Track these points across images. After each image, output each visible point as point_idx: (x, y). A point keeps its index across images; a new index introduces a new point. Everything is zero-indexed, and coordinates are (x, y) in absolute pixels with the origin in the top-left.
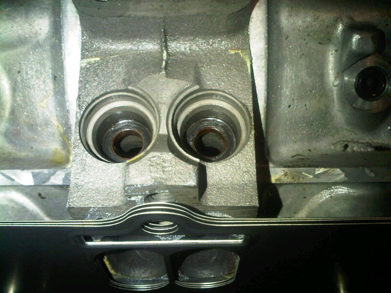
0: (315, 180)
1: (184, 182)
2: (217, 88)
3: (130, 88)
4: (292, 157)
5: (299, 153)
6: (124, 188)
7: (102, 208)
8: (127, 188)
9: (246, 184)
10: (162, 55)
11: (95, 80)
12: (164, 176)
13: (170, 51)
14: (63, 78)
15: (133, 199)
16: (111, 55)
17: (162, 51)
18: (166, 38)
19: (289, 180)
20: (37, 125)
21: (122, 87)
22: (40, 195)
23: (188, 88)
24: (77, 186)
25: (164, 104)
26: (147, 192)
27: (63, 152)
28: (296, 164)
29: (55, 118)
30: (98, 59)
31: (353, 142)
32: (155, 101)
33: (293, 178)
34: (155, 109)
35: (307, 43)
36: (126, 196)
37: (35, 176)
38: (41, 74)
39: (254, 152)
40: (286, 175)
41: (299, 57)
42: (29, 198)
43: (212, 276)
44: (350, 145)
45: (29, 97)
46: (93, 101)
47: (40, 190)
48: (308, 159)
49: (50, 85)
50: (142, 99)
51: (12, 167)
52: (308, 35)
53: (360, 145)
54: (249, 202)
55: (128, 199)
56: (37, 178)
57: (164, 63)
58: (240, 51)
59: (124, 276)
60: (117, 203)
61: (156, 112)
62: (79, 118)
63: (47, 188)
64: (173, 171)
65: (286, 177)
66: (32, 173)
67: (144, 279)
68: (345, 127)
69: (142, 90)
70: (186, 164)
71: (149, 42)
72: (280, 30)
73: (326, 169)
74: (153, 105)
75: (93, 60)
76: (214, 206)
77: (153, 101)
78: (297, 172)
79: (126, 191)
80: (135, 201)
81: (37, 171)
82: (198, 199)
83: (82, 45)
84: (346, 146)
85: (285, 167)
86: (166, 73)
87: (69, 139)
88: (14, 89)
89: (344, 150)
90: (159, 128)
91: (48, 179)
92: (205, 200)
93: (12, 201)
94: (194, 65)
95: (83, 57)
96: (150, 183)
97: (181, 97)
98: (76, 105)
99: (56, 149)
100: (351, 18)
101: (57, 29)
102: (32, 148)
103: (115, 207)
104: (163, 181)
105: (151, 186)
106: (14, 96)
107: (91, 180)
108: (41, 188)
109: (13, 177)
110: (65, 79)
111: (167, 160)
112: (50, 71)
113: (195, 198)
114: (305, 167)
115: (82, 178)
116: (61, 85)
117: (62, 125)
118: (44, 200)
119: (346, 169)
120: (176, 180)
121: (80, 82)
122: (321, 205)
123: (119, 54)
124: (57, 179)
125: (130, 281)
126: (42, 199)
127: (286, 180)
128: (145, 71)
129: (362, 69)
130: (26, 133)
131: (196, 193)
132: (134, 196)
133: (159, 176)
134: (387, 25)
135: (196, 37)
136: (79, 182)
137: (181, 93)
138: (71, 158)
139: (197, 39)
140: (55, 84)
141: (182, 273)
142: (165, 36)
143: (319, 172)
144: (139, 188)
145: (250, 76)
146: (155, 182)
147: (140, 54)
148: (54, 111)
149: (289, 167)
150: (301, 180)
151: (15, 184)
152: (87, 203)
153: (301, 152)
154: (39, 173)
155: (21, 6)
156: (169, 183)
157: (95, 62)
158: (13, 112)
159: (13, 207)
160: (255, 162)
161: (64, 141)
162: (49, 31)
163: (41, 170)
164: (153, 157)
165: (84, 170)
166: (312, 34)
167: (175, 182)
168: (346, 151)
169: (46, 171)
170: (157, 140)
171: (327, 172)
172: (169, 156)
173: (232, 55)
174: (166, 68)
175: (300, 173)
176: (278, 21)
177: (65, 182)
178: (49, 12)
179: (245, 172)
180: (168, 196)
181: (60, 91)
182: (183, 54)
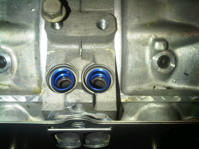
0: (141, 101)
1: (88, 101)
2: (101, 64)
3: (67, 63)
4: (132, 91)
5: (135, 89)
6: (65, 103)
7: (56, 111)
8: (66, 103)
9: (112, 102)
10: (80, 50)
11: (53, 60)
12: (80, 99)
13: (83, 48)
14: (40, 58)
15: (68, 107)
16: (59, 50)
17: (80, 49)
18: (81, 44)
19: (131, 101)
20: (27, 77)
21: (64, 63)
22: (28, 106)
23: (90, 64)
24: (45, 102)
25: (80, 70)
26: (73, 105)
27: (38, 88)
28: (134, 94)
29: (35, 74)
30: (54, 51)
31: (157, 85)
32: (77, 69)
33: (132, 100)
34: (77, 72)
35: (138, 45)
36: (65, 106)
37: (26, 98)
38: (30, 56)
39: (115, 90)
40: (129, 98)
41: (135, 51)
42: (23, 107)
43: (99, 141)
44: (156, 86)
45: (25, 66)
46: (52, 68)
47: (28, 104)
48: (139, 92)
49: (34, 61)
50: (72, 68)
51: (17, 94)
52: (139, 42)
53: (160, 86)
54: (113, 109)
55: (66, 108)
56: (28, 99)
57: (81, 54)
58: (111, 49)
59: (62, 141)
60: (61, 109)
61: (77, 73)
62: (47, 75)
63: (31, 103)
64: (84, 97)
65: (129, 99)
66: (25, 97)
67: (71, 142)
68: (154, 79)
69: (72, 64)
70: (89, 94)
71: (75, 45)
72: (127, 40)
73: (145, 97)
74: (76, 70)
75: (52, 52)
76: (99, 111)
77: (76, 69)
78: (134, 97)
79: (65, 105)
80: (68, 108)
81: (27, 96)
82: (93, 108)
83: (48, 46)
84: (155, 87)
85: (129, 95)
86: (81, 58)
87: (41, 83)
88: (18, 62)
89: (154, 89)
90: (78, 80)
91: (32, 99)
92: (96, 108)
93: (16, 108)
94: (92, 54)
95: (48, 50)
96: (74, 101)
97: (87, 67)
98: (45, 70)
99: (35, 87)
100: (156, 36)
101: (37, 38)
102: (25, 86)
103: (61, 111)
104: (80, 101)
105: (75, 103)
106: (18, 65)
107: (51, 100)
108: (28, 103)
109: (17, 98)
110: (40, 59)
111: (81, 93)
112: (34, 55)
113: (92, 107)
114: (137, 95)
115: (47, 99)
116: (39, 61)
117: (38, 77)
118: (29, 108)
119: (154, 96)
120: (85, 100)
121: (47, 60)
122: (144, 111)
123: (62, 49)
124: (36, 99)
125: (65, 143)
126: (28, 108)
127: (130, 100)
128: (73, 57)
129: (160, 56)
130: (23, 80)
131: (92, 105)
132: (68, 106)
133: (78, 99)
134: (170, 39)
135: (94, 43)
136: (46, 101)
137: (87, 65)
138: (42, 91)
139: (94, 44)
140: (36, 61)
141: (87, 140)
142: (81, 43)
143: (143, 97)
144: (70, 103)
145: (115, 59)
146: (77, 101)
147: (71, 50)
148: (35, 71)
149: (130, 95)
150: (136, 101)
151: (18, 101)
152: (49, 109)
153: (136, 89)
154: (28, 97)
155: (22, 28)
156: (82, 101)
157: (53, 53)
158: (17, 71)
159: (16, 111)
160: (116, 93)
161: (39, 83)
162: (34, 39)
163: (29, 96)
164: (76, 91)
165: (48, 96)
166: (140, 42)
167: (84, 101)
168: (155, 89)
169: (31, 96)
170: (77, 85)
171: (146, 97)
172: (82, 91)
173: (107, 51)
174: (81, 56)
175: (135, 98)
176: (126, 37)
177: (39, 101)
178: (34, 31)
179: (112, 97)
180: (81, 106)
181: (38, 63)
182: (88, 50)
